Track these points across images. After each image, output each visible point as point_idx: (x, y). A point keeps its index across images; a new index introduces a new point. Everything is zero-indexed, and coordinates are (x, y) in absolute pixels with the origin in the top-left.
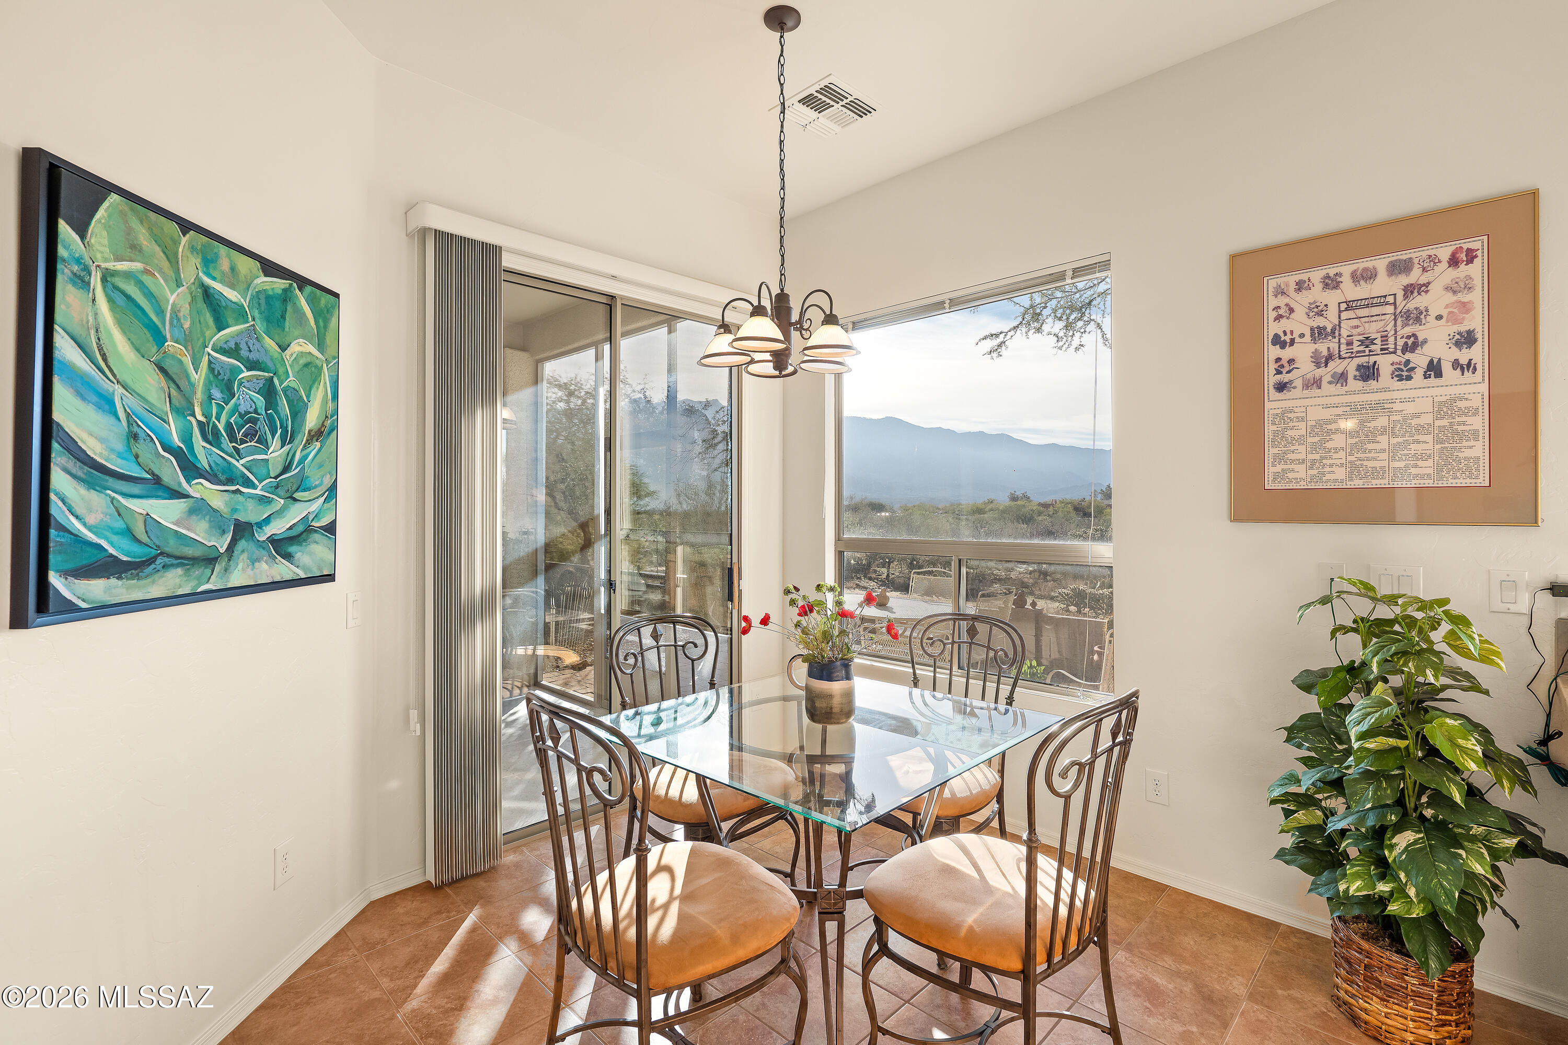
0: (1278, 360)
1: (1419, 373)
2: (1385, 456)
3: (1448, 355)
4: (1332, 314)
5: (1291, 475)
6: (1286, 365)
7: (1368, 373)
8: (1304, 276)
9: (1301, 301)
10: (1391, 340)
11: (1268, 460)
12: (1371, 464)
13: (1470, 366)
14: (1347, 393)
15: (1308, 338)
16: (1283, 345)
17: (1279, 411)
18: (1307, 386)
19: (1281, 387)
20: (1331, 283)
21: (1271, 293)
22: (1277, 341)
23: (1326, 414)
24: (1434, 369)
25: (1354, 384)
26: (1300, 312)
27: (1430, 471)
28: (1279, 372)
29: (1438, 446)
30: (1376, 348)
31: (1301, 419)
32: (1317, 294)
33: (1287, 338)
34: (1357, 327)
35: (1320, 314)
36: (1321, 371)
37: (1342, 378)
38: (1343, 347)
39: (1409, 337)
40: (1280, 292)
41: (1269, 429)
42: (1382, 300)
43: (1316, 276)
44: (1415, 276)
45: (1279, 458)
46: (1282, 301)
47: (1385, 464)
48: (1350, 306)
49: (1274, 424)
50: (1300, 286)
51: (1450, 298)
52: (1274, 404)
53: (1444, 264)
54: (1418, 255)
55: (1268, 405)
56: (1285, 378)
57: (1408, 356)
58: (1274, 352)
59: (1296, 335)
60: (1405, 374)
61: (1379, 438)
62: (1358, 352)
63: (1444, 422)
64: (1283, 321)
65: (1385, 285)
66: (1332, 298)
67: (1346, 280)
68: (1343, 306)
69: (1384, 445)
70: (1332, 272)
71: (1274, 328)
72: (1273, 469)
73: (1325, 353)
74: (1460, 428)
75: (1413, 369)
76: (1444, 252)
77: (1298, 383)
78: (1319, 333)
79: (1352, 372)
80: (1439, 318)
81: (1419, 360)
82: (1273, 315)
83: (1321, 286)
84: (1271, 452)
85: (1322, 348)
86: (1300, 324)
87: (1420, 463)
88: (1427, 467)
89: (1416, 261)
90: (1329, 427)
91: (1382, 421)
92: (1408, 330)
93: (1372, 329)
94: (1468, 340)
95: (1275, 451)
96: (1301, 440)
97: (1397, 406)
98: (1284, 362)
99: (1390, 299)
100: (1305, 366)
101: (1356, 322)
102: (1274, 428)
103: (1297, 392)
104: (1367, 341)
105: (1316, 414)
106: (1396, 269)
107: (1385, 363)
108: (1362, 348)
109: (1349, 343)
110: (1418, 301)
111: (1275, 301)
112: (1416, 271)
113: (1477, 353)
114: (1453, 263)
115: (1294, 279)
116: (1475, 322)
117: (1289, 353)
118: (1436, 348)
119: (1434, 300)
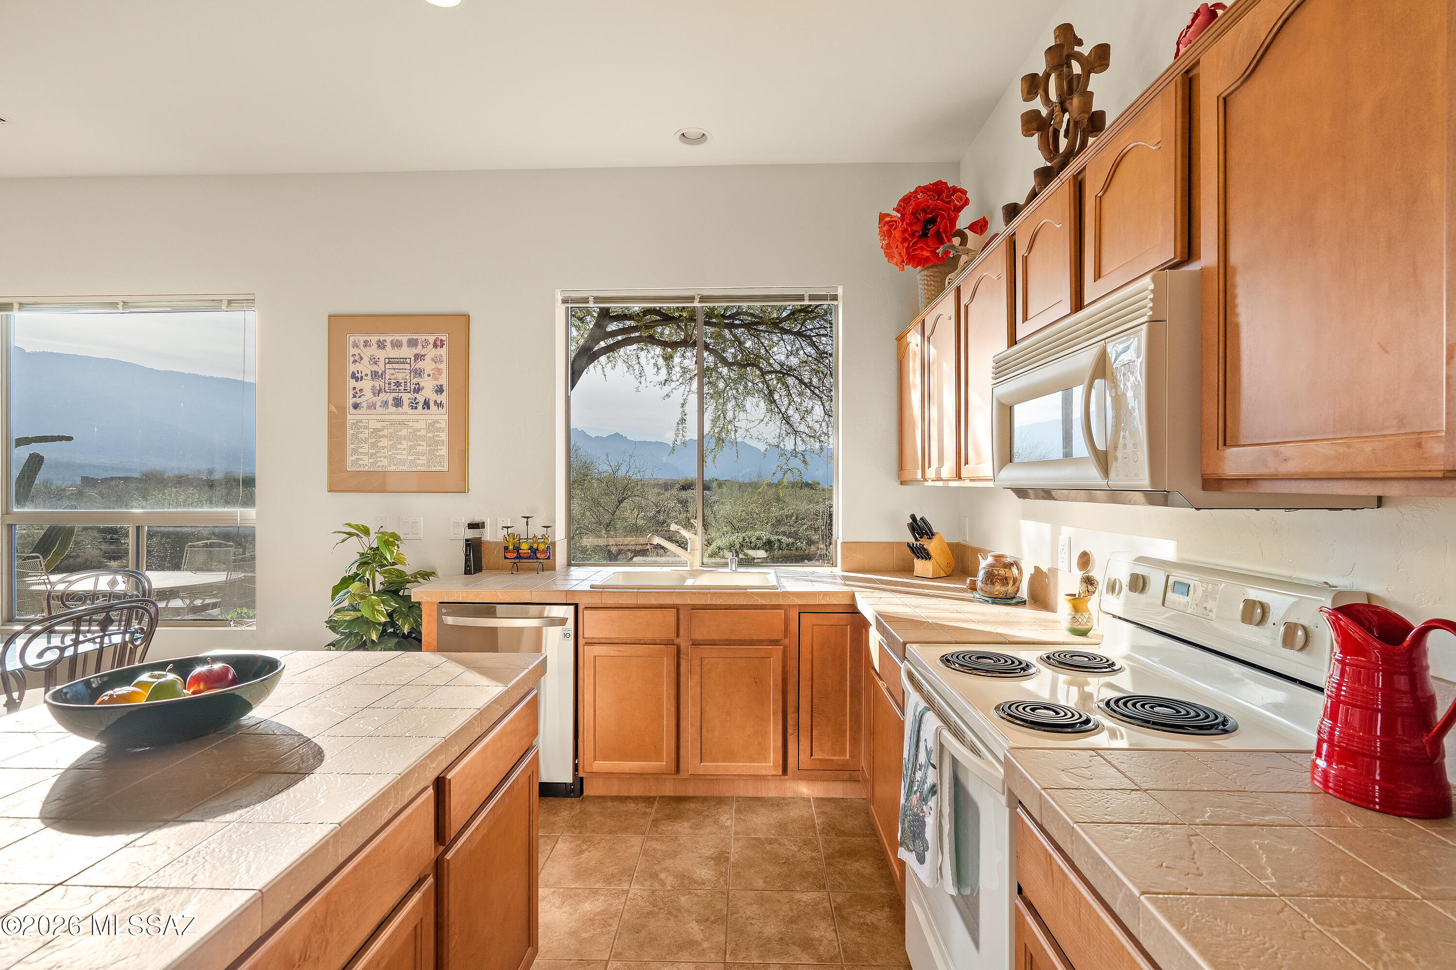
0: (354, 388)
1: (420, 406)
2: (405, 452)
3: (433, 397)
4: (381, 363)
5: (360, 462)
6: (358, 392)
7: (398, 403)
8: (368, 338)
9: (367, 353)
10: (409, 384)
11: (349, 452)
12: (399, 457)
13: (439, 405)
14: (389, 414)
15: (369, 377)
16: (357, 379)
17: (355, 421)
18: (369, 407)
19: (356, 406)
20: (381, 345)
21: (351, 346)
22: (354, 376)
23: (379, 425)
24: (426, 404)
25: (392, 409)
26: (366, 360)
27: (424, 462)
28: (355, 397)
29: (428, 448)
30: (402, 388)
31: (366, 428)
32: (373, 350)
33: (359, 375)
34: (393, 374)
35: (375, 363)
36: (376, 399)
37: (385, 404)
38: (387, 385)
39: (416, 384)
40: (356, 345)
41: (350, 432)
42: (403, 361)
43: (374, 339)
44: (419, 350)
45: (355, 451)
46: (356, 351)
47: (405, 457)
48: (390, 361)
49: (352, 429)
50: (366, 344)
51: (434, 365)
52: (352, 416)
53: (431, 346)
54: (421, 337)
55: (349, 417)
56: (358, 400)
57: (416, 395)
58: (353, 383)
59: (363, 374)
60: (414, 405)
61: (403, 442)
62: (394, 389)
63: (430, 435)
64: (357, 364)
65: (406, 352)
66: (381, 355)
67: (388, 344)
68: (387, 360)
69: (405, 446)
70: (382, 338)
71: (352, 368)
72: (351, 458)
73: (378, 388)
74: (437, 439)
75: (417, 403)
76: (431, 339)
77: (364, 405)
78: (375, 375)
79: (391, 402)
80: (429, 375)
81: (421, 399)
82: (352, 359)
83: (376, 346)
84: (350, 447)
85: (377, 384)
86: (365, 368)
87: (420, 457)
88: (422, 460)
89: (420, 341)
90: (380, 433)
91: (404, 432)
92: (415, 380)
93: (400, 377)
94: (440, 390)
95: (352, 446)
96: (366, 441)
97: (411, 424)
98: (357, 390)
99: (408, 360)
100: (368, 394)
101: (392, 371)
102: (352, 432)
103: (364, 410)
104: (398, 384)
105: (373, 425)
106: (412, 343)
107: (406, 398)
108: (395, 387)
109: (390, 384)
110: (420, 365)
111: (353, 351)
112: (420, 347)
113: (443, 398)
114: (435, 345)
115: (361, 339)
116: (443, 381)
117: (359, 385)
118: (428, 392)
119: (427, 365)
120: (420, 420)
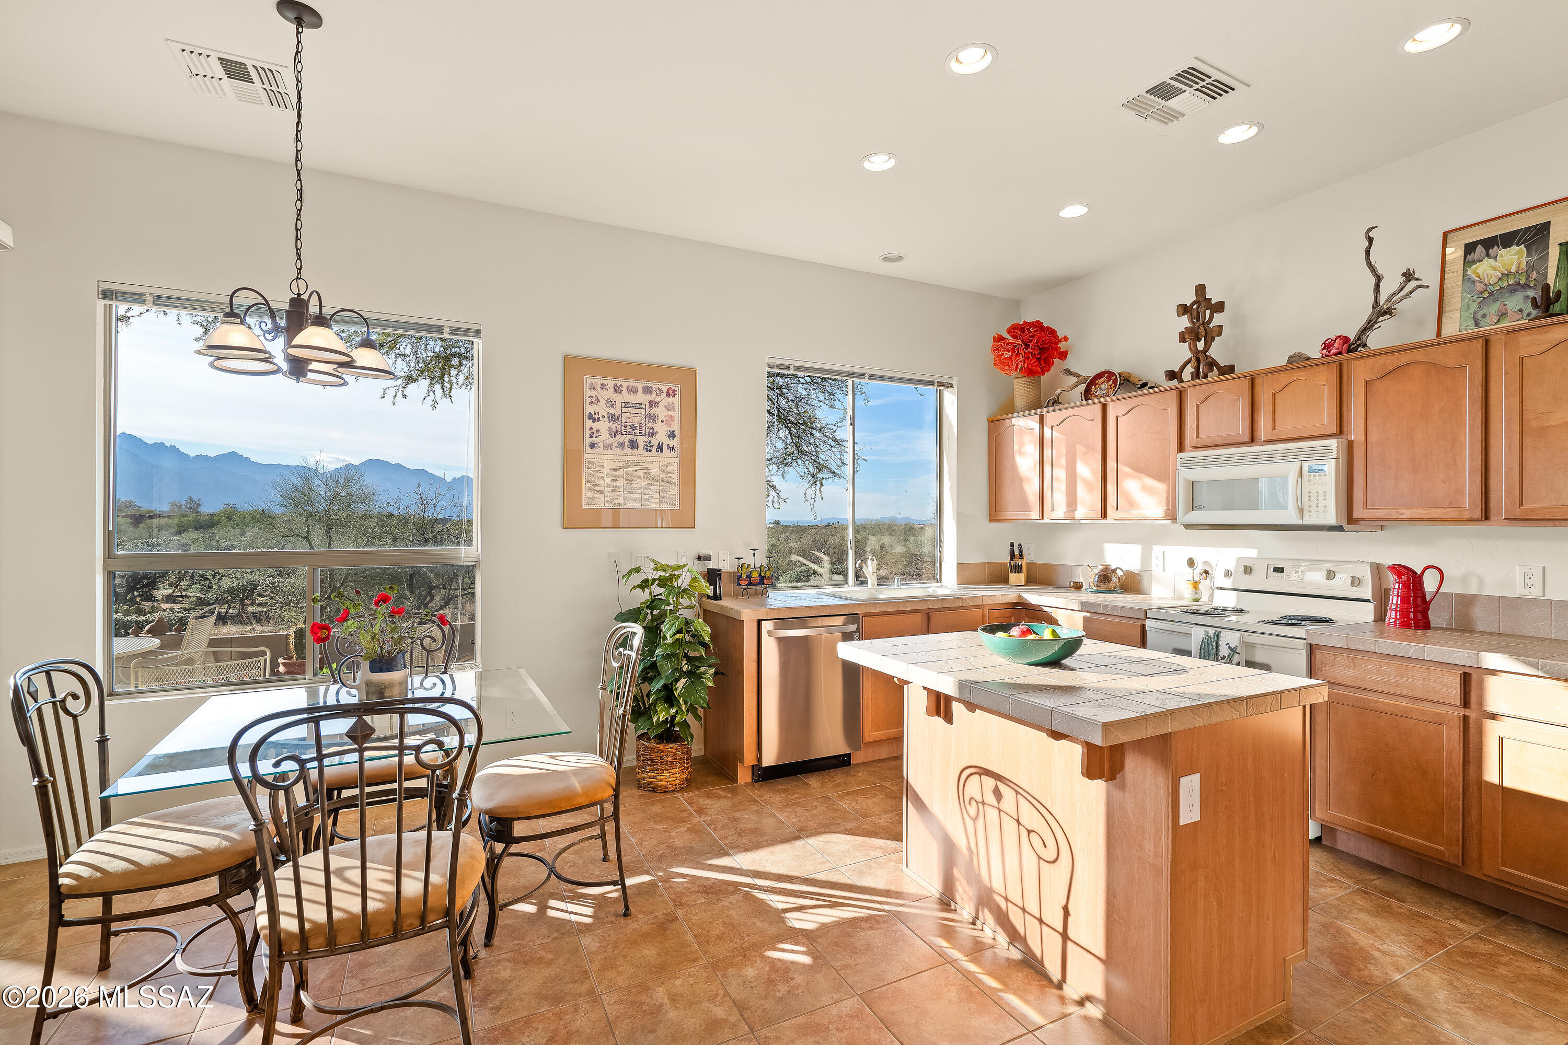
0: (591, 429)
1: (654, 448)
2: (640, 491)
3: (666, 441)
4: (618, 407)
5: (596, 500)
6: (595, 433)
7: (633, 445)
8: (605, 382)
9: (604, 395)
10: (644, 428)
11: (585, 490)
12: (633, 495)
13: (672, 449)
14: (625, 455)
15: (606, 419)
16: (594, 420)
17: (591, 460)
18: (605, 447)
19: (592, 446)
20: (617, 389)
21: (587, 389)
22: (590, 417)
23: (615, 465)
24: (660, 448)
25: (628, 450)
26: (603, 403)
27: (658, 500)
28: (591, 437)
29: (661, 488)
30: (637, 431)
31: (602, 467)
32: (610, 394)
33: (596, 416)
34: (629, 418)
35: (612, 406)
36: (612, 440)
37: (621, 445)
38: (623, 428)
39: (650, 429)
40: (593, 387)
41: (586, 471)
42: (639, 406)
43: (611, 383)
44: (653, 397)
45: (591, 489)
46: (593, 393)
47: (640, 496)
48: (626, 405)
49: (588, 468)
50: (603, 387)
51: (666, 412)
52: (589, 455)
53: (664, 394)
54: (655, 386)
55: (585, 456)
56: (595, 440)
57: (650, 438)
58: (589, 423)
59: (600, 416)
60: (649, 448)
61: (638, 482)
62: (629, 432)
63: (663, 476)
64: (594, 405)
65: (641, 398)
66: (618, 398)
67: (624, 389)
68: (623, 405)
69: (639, 485)
70: (619, 383)
71: (589, 409)
72: (587, 496)
73: (614, 430)
74: (670, 479)
75: (652, 446)
76: (664, 388)
77: (601, 445)
78: (612, 418)
79: (627, 443)
80: (662, 421)
81: (655, 443)
82: (589, 400)
83: (613, 390)
84: (587, 485)
85: (613, 426)
86: (602, 409)
87: (654, 496)
88: (655, 499)
89: (654, 389)
90: (616, 473)
91: (639, 473)
92: (650, 425)
93: (636, 421)
94: (672, 435)
95: (588, 484)
96: (602, 480)
97: (645, 465)
98: (594, 431)
99: (643, 406)
100: (605, 435)
101: (628, 415)
102: (588, 470)
103: (600, 450)
104: (634, 427)
105: (610, 464)
106: (647, 390)
107: (641, 441)
108: (631, 430)
109: (626, 427)
110: (654, 411)
111: (589, 393)
112: (654, 394)
113: (675, 443)
114: (668, 395)
115: (598, 382)
116: (675, 427)
117: (596, 426)
118: (661, 437)
119: (660, 412)
120: (654, 461)
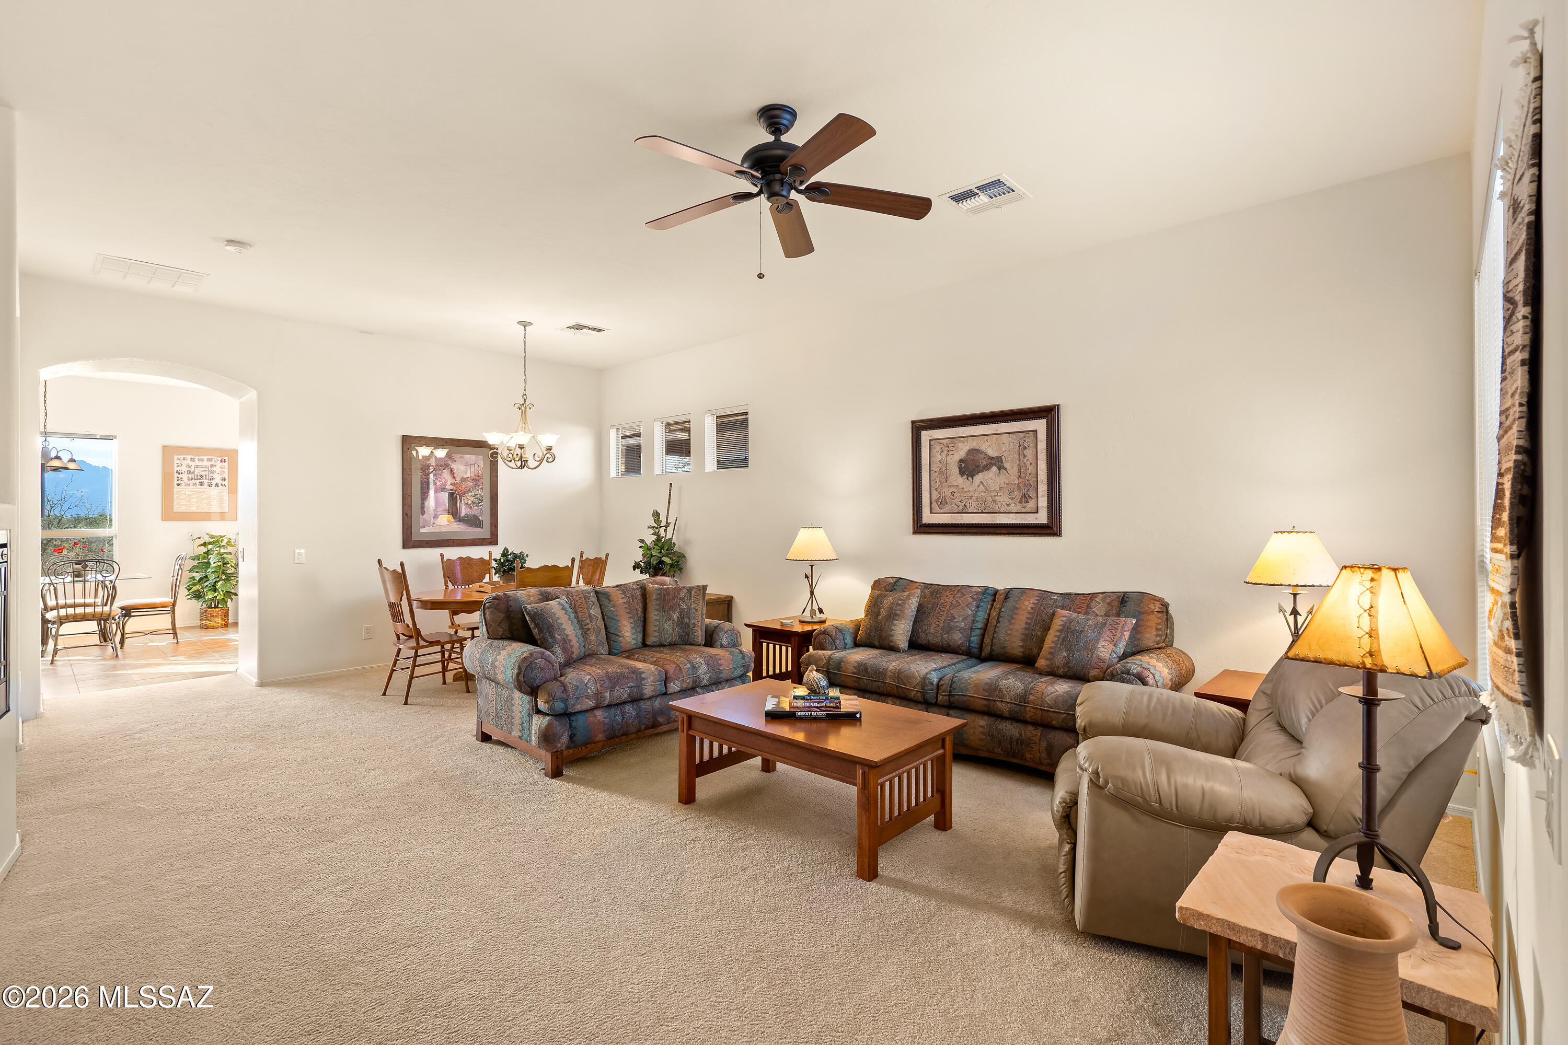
0: (177, 477)
1: (213, 486)
2: (206, 505)
3: (220, 482)
4: (193, 468)
5: (180, 509)
7: (202, 484)
8: (185, 457)
9: (184, 463)
10: (207, 477)
11: (173, 504)
12: (203, 507)
13: (224, 486)
14: (196, 488)
15: (186, 473)
16: (179, 474)
17: (177, 492)
18: (186, 485)
19: (178, 485)
20: (193, 460)
21: (175, 459)
22: (177, 472)
23: (191, 493)
24: (217, 485)
25: (198, 486)
26: (184, 466)
27: (216, 509)
28: (177, 481)
29: (217, 503)
30: (204, 478)
31: (184, 494)
32: (189, 462)
33: (180, 472)
34: (199, 472)
35: (190, 467)
36: (189, 482)
37: (195, 484)
38: (195, 477)
39: (211, 477)
40: (178, 459)
41: (174, 496)
42: (205, 467)
43: (189, 457)
44: (213, 463)
45: (178, 503)
46: (179, 462)
47: (206, 507)
48: (197, 467)
49: (176, 494)
50: (184, 459)
51: (220, 470)
52: (176, 489)
53: (219, 462)
54: (214, 458)
55: (174, 490)
56: (179, 482)
57: (211, 481)
58: (176, 475)
59: (183, 472)
60: (210, 485)
61: (204, 500)
62: (199, 478)
63: (219, 497)
64: (179, 467)
65: (205, 463)
66: (193, 464)
67: (196, 460)
68: (195, 466)
69: (205, 502)
70: (193, 457)
71: (177, 469)
72: (174, 507)
73: (190, 478)
74: (222, 498)
75: (212, 484)
76: (220, 459)
77: (183, 485)
78: (189, 472)
79: (198, 483)
80: (218, 473)
81: (213, 482)
82: (176, 465)
83: (190, 460)
84: (175, 502)
85: (190, 476)
86: (184, 469)
87: (213, 507)
90: (191, 497)
91: (205, 496)
92: (211, 475)
93: (203, 473)
94: (224, 479)
95: (177, 501)
96: (184, 499)
97: (208, 493)
98: (179, 478)
99: (207, 467)
100: (185, 480)
102: (176, 496)
103: (183, 487)
104: (202, 476)
105: (188, 493)
106: (209, 460)
107: (206, 482)
109: (197, 476)
110: (213, 469)
111: (176, 462)
112: (213, 461)
113: (225, 483)
114: (221, 461)
115: (182, 457)
116: (226, 476)
117: (180, 476)
118: (217, 479)
119: (217, 469)
120: (214, 491)
